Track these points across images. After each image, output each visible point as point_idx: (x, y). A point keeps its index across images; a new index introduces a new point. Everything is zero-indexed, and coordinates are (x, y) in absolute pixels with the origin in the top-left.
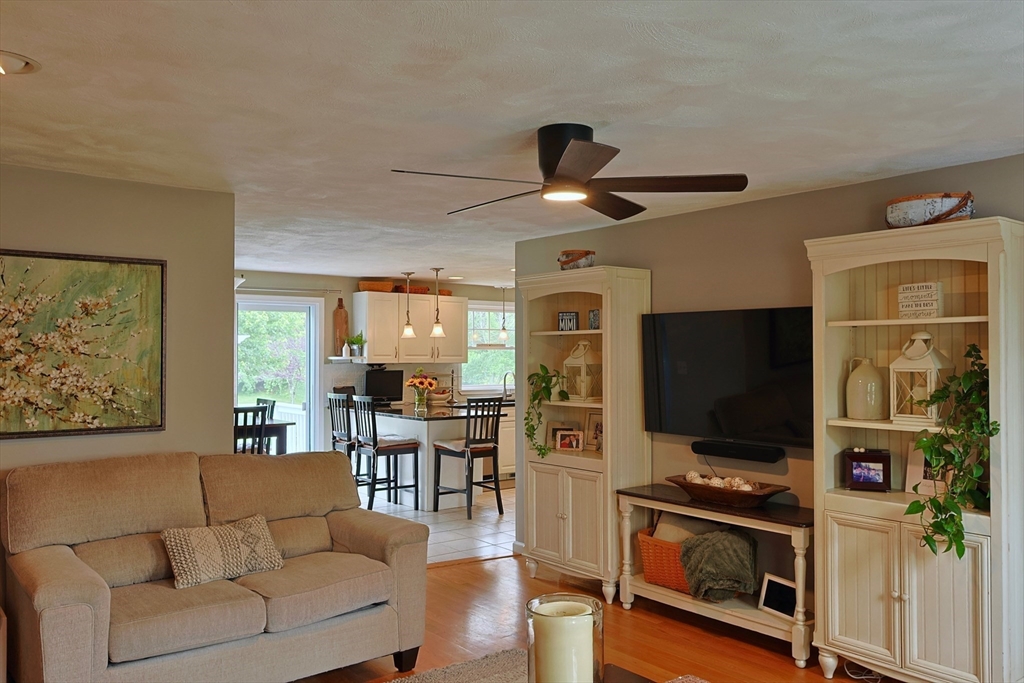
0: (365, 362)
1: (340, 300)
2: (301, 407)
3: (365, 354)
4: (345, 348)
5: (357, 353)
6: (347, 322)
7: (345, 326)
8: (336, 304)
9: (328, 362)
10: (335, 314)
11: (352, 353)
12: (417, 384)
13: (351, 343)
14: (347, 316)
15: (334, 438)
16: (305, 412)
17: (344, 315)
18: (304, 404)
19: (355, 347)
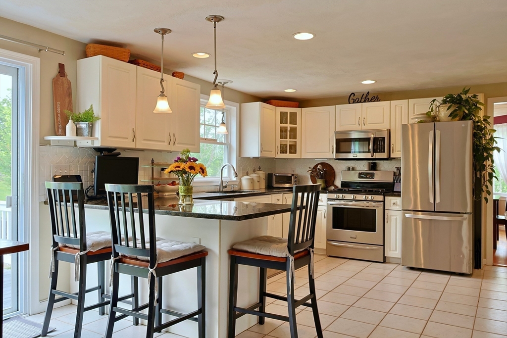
0: (98, 144)
1: (61, 66)
2: (5, 203)
3: (98, 133)
4: (70, 127)
5: (86, 132)
6: (70, 95)
7: (67, 100)
8: (55, 71)
9: (45, 143)
10: (55, 82)
11: (78, 132)
12: (187, 170)
13: (78, 120)
14: (70, 88)
15: (55, 244)
16: (10, 209)
17: (66, 85)
18: (9, 200)
19: (83, 125)
